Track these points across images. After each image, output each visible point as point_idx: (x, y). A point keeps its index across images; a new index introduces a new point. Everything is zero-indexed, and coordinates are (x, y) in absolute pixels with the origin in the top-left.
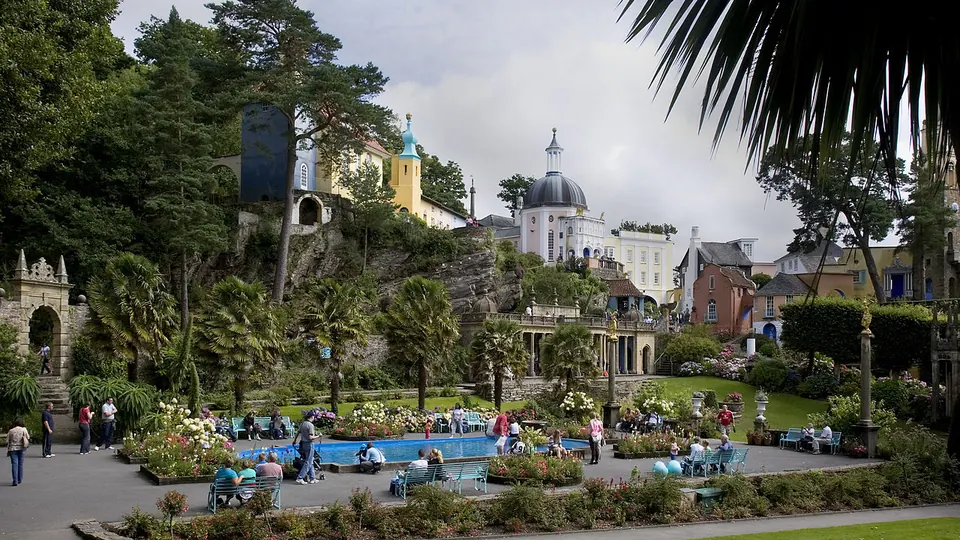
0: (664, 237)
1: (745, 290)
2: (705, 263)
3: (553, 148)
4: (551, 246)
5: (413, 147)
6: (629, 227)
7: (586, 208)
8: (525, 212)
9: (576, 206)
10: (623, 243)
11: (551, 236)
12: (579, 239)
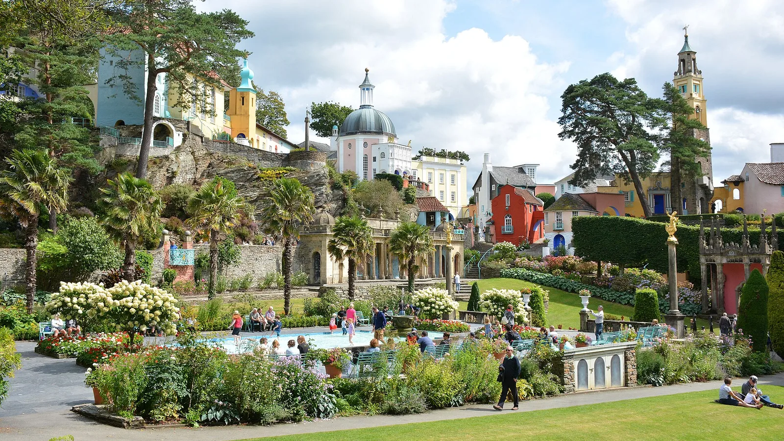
0: (459, 162)
1: (535, 207)
2: (496, 184)
3: (366, 86)
4: (366, 168)
5: (249, 81)
6: (429, 153)
7: (395, 136)
8: (342, 139)
9: (387, 134)
10: (425, 166)
11: (366, 159)
12: (391, 163)
